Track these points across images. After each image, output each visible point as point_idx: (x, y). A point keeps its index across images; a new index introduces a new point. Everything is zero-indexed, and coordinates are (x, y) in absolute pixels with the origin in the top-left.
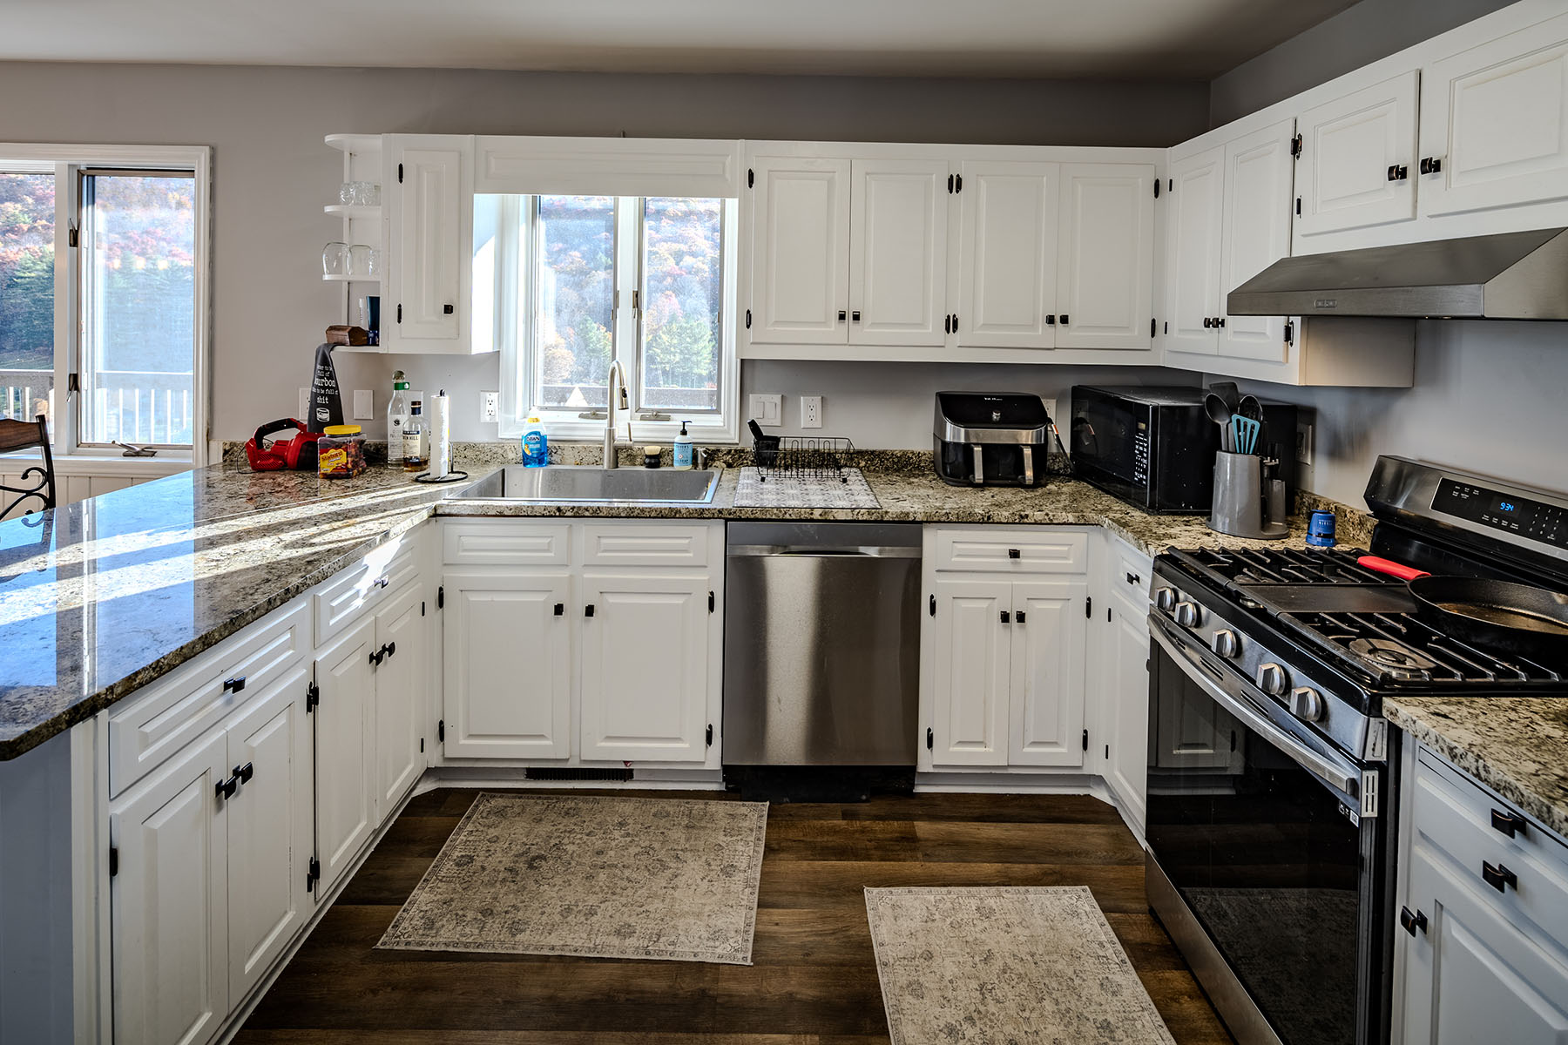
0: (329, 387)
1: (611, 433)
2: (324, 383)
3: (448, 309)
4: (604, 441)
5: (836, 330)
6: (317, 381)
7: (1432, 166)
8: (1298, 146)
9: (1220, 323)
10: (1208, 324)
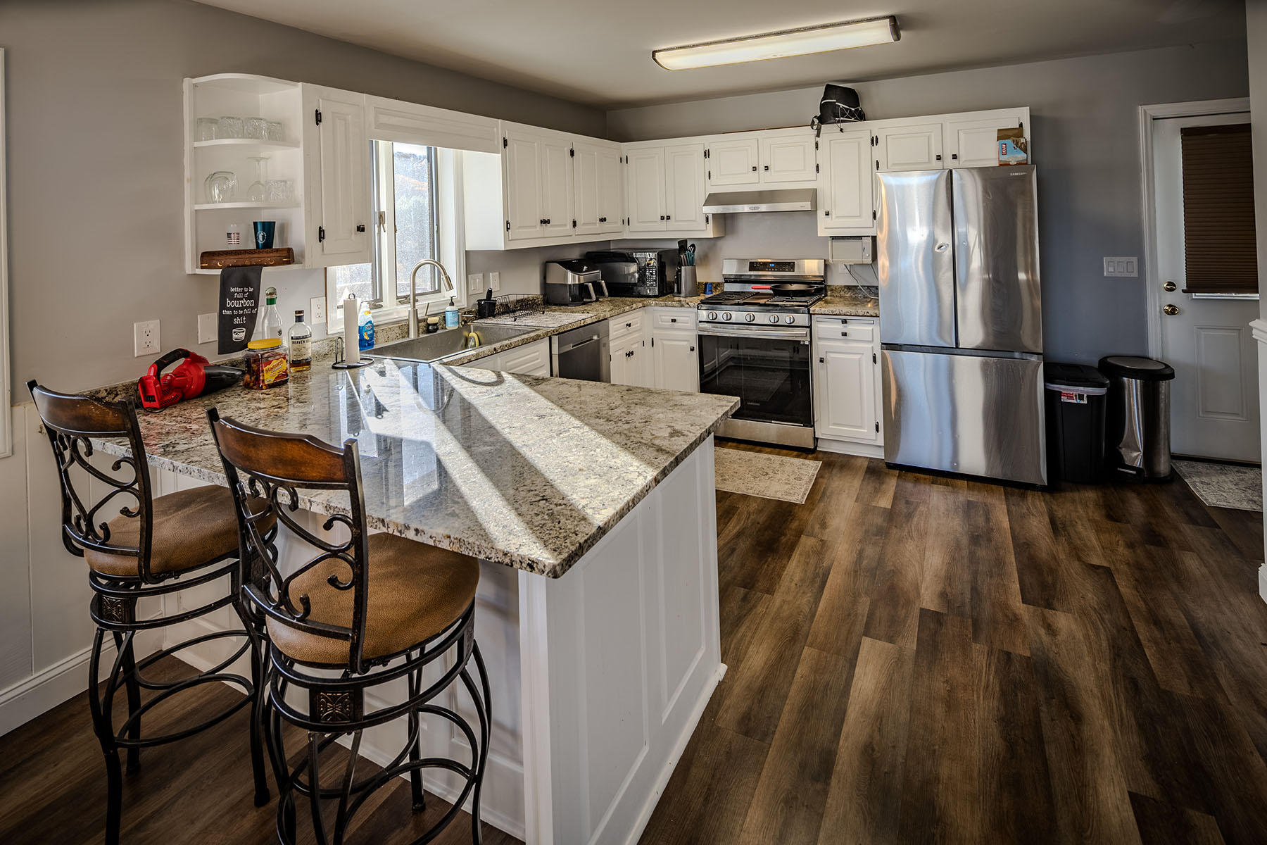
0: (247, 308)
1: (416, 312)
2: (242, 304)
3: (361, 229)
4: (408, 320)
5: (540, 229)
6: (229, 303)
7: (767, 168)
8: (707, 154)
9: (668, 218)
10: (662, 218)
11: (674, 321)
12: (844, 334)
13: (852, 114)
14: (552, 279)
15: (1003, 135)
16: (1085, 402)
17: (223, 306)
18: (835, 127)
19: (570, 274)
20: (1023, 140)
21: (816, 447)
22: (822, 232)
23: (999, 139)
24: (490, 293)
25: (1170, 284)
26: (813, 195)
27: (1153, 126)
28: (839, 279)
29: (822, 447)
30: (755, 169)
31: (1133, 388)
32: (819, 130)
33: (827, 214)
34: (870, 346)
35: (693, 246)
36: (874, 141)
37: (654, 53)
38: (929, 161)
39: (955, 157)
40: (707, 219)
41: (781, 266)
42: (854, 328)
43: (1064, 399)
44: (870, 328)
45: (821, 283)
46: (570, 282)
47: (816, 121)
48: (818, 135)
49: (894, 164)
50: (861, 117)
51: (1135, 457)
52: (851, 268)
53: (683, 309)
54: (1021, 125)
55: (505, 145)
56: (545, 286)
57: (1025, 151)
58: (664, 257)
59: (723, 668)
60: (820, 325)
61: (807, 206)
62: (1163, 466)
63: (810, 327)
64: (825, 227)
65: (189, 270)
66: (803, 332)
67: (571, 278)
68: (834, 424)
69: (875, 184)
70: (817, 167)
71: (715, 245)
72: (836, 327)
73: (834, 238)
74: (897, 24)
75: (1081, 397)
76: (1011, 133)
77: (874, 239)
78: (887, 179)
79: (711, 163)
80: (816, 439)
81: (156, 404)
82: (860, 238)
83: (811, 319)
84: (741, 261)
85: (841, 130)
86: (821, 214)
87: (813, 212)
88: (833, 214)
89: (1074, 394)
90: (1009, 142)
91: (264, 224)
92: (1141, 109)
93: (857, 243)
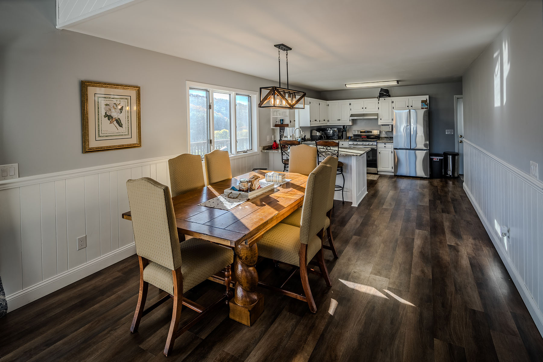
0: (283, 134)
5: (315, 122)
6: (281, 133)
7: (366, 108)
8: (350, 104)
9: (340, 120)
10: (338, 120)
11: (343, 145)
12: (385, 147)
13: (387, 96)
14: (313, 134)
15: (423, 102)
16: (438, 160)
17: (280, 134)
18: (383, 99)
19: (318, 133)
20: (427, 103)
21: (378, 173)
22: (379, 124)
23: (422, 102)
24: (305, 136)
25: (461, 136)
26: (377, 115)
27: (457, 100)
28: (383, 135)
29: (379, 173)
30: (363, 108)
31: (450, 157)
32: (379, 99)
33: (381, 119)
34: (391, 149)
35: (346, 127)
36: (392, 102)
37: (346, 85)
38: (406, 107)
39: (411, 106)
40: (350, 120)
41: (368, 132)
42: (387, 145)
43: (434, 160)
44: (391, 145)
45: (378, 136)
46: (318, 135)
47: (378, 97)
48: (379, 100)
49: (397, 108)
50: (389, 96)
51: (450, 173)
52: (386, 132)
53: (345, 142)
54: (427, 99)
55: (310, 103)
56: (311, 136)
57: (427, 106)
58: (339, 130)
59: (367, 192)
60: (379, 145)
61: (376, 117)
62: (456, 175)
63: (377, 145)
64: (380, 122)
65: (271, 128)
66: (375, 146)
67: (318, 134)
68: (382, 167)
69: (392, 112)
70: (379, 108)
71: (351, 127)
72: (383, 145)
73: (382, 125)
74: (398, 82)
75: (438, 159)
76: (424, 101)
77: (392, 125)
78: (395, 111)
79: (351, 107)
80: (378, 171)
81: (275, 148)
82: (389, 125)
83: (377, 144)
84: (358, 131)
85: (385, 99)
86: (379, 119)
87: (377, 119)
88: (382, 119)
89: (436, 159)
90: (424, 103)
91: (282, 120)
92: (455, 96)
93: (388, 126)
